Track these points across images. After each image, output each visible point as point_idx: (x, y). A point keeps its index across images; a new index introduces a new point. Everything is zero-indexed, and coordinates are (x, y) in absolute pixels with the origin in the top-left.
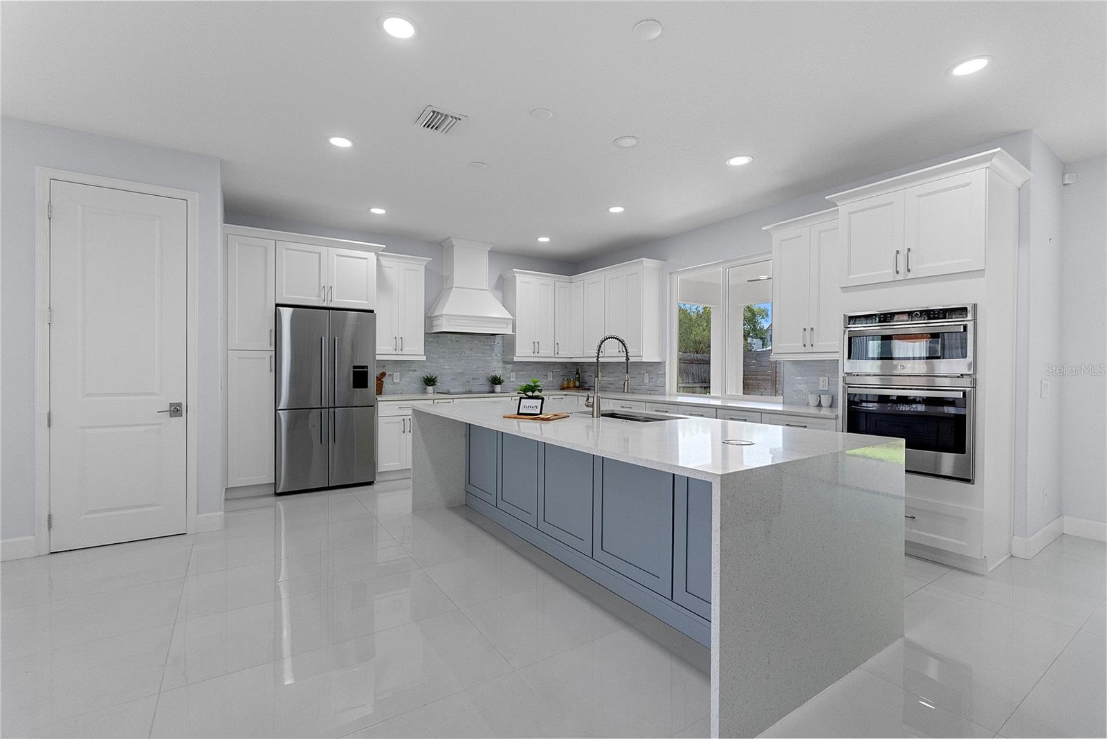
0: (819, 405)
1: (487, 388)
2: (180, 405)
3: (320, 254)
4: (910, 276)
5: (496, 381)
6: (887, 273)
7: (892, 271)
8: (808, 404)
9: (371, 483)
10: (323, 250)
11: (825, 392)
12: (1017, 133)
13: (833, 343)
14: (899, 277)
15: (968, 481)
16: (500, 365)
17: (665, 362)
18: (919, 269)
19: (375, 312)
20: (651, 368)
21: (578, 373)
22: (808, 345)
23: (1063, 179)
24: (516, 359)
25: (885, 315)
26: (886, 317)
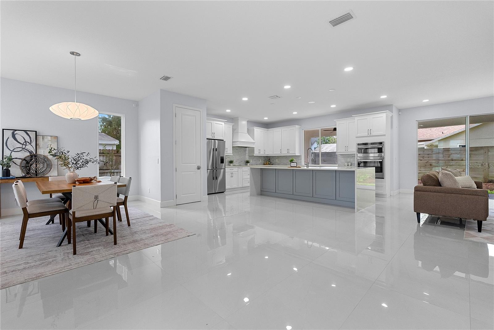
0: (348, 165)
1: (244, 164)
2: (199, 166)
3: (211, 123)
4: (371, 135)
5: (247, 162)
6: (366, 134)
7: (367, 134)
8: (345, 165)
9: (223, 192)
10: (212, 122)
11: (349, 162)
12: (390, 105)
13: (353, 149)
14: (369, 135)
15: (383, 178)
16: (248, 157)
17: (301, 156)
18: (373, 134)
19: (224, 140)
20: (296, 157)
21: (269, 160)
22: (346, 150)
23: (399, 113)
24: (254, 155)
25: (366, 143)
26: (366, 144)
